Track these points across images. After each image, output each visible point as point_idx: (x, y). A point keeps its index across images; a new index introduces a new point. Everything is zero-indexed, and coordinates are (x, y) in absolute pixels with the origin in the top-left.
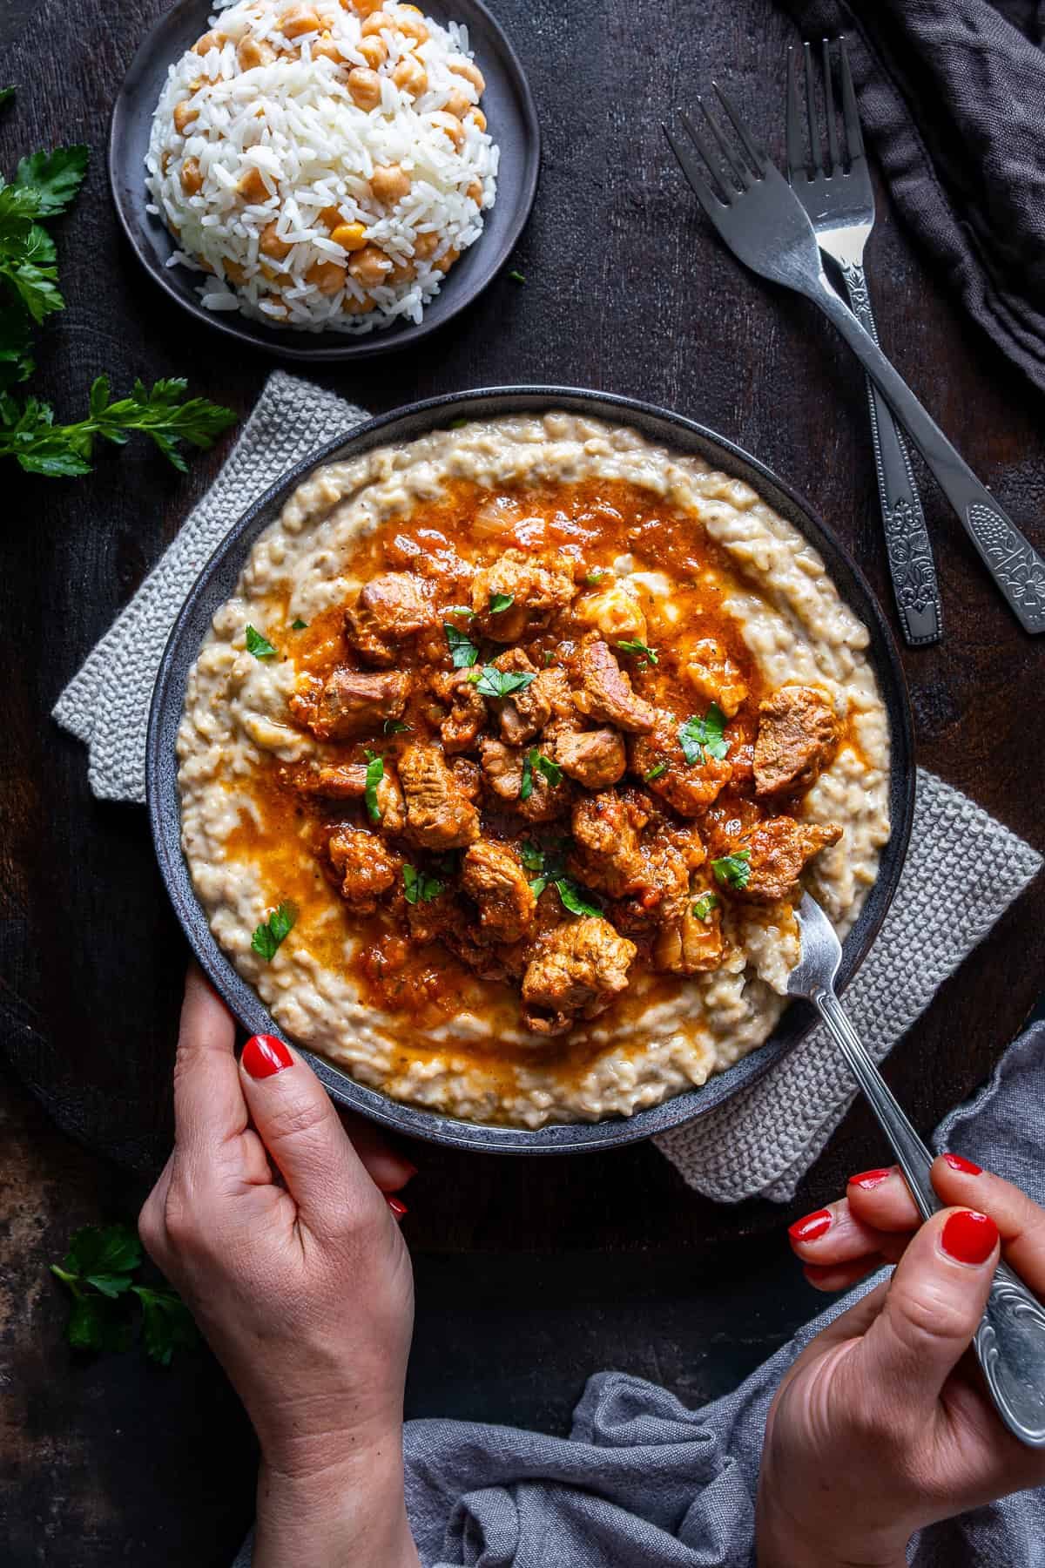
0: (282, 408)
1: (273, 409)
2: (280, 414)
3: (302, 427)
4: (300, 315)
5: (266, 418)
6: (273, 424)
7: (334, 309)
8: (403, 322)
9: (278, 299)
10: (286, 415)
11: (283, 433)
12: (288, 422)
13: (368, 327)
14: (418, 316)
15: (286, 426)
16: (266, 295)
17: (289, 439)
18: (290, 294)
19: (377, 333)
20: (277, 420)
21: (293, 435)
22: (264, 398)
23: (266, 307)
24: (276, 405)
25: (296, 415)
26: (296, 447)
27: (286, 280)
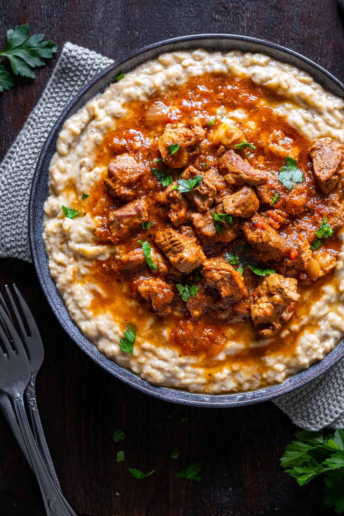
0: (71, 60)
1: (67, 61)
2: (71, 63)
3: (81, 69)
5: (64, 66)
6: (67, 68)
10: (73, 63)
11: (72, 72)
12: (75, 66)
15: (73, 69)
17: (76, 75)
20: (69, 66)
21: (77, 73)
22: (62, 56)
24: (68, 59)
25: (78, 63)
26: (79, 79)
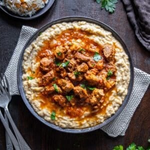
4: (13, 10)
7: (18, 11)
8: (28, 16)
9: (10, 6)
13: (23, 15)
14: (31, 16)
16: (9, 5)
18: (12, 6)
19: (24, 16)
23: (8, 7)
27: (12, 4)
